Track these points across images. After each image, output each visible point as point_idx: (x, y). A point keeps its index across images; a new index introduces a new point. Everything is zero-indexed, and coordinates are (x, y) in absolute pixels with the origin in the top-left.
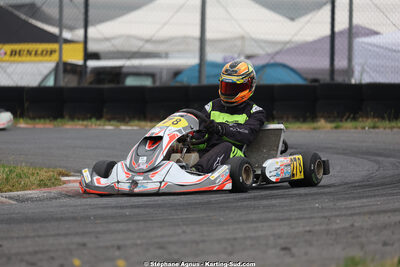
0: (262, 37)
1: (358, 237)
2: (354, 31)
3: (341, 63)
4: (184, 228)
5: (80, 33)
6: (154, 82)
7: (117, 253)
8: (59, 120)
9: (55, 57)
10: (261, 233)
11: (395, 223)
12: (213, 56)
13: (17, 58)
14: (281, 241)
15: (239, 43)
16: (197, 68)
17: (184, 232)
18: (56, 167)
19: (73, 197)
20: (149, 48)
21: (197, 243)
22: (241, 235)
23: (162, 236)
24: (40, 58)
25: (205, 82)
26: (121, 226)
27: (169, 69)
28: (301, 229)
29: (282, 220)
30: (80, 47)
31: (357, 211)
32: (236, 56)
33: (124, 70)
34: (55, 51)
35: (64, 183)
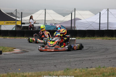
1: (71, 63)
5: (21, 19)
8: (15, 37)
9: (15, 24)
10: (51, 62)
13: (8, 24)
14: (55, 64)
21: (38, 64)
22: (47, 63)
23: (31, 63)
24: (12, 24)
26: (23, 61)
28: (59, 61)
29: (56, 59)
30: (21, 22)
35: (14, 50)
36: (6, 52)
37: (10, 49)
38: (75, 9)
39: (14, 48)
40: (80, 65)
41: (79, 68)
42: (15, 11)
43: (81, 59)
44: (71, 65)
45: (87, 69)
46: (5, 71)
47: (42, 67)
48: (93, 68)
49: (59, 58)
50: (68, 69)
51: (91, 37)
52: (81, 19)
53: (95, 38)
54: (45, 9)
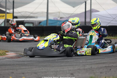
0: (65, 12)
1: (93, 71)
2: (92, 10)
3: (88, 20)
4: (42, 68)
5: (12, 10)
6: (33, 25)
7: (23, 75)
9: (4, 17)
10: (65, 69)
11: (104, 67)
12: (51, 17)
14: (70, 72)
15: (58, 14)
16: (46, 21)
17: (42, 69)
18: (4, 50)
19: (10, 58)
20: (32, 15)
21: (46, 72)
22: (59, 70)
23: (36, 70)
25: (48, 25)
26: (24, 67)
27: (37, 21)
28: (76, 68)
29: (71, 66)
30: (12, 14)
31: (93, 63)
32: (57, 18)
33: (24, 22)
34: (4, 16)
43: (107, 65)
51: (115, 36)
52: (98, 11)
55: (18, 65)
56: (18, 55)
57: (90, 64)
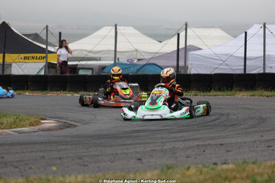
1: (176, 153)
3: (181, 63)
4: (94, 148)
6: (92, 73)
7: (58, 162)
8: (45, 91)
10: (130, 151)
13: (27, 61)
14: (138, 155)
15: (134, 53)
20: (91, 55)
21: (98, 156)
22: (120, 152)
23: (82, 153)
24: (38, 61)
26: (63, 147)
27: (99, 66)
28: (149, 149)
29: (142, 144)
33: (78, 66)
35: (43, 123)
36: (22, 127)
37: (33, 119)
38: (186, 25)
39: (43, 117)
40: (198, 157)
41: (197, 164)
42: (45, 30)
43: (201, 143)
44: (176, 158)
45: (215, 166)
46: (21, 172)
47: (109, 163)
48: (229, 164)
49: (149, 141)
50: (169, 168)
51: (224, 91)
52: (200, 49)
53: (233, 92)
54: (116, 26)
55: (56, 142)
56: (61, 124)
57: (173, 142)
